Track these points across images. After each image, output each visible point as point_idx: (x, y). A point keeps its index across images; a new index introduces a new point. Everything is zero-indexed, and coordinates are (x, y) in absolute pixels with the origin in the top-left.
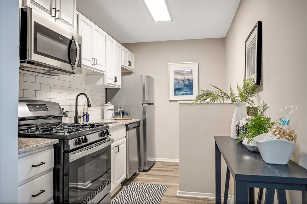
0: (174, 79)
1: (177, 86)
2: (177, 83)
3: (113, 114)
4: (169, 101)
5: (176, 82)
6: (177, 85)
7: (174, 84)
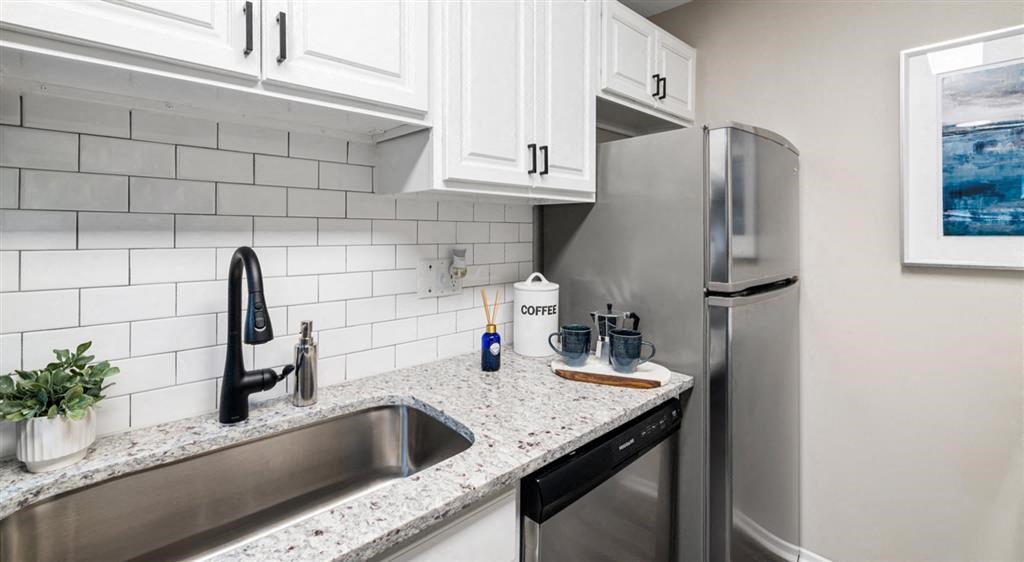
0: (945, 127)
1: (968, 172)
2: (970, 151)
3: (554, 339)
4: (898, 267)
5: (965, 147)
6: (967, 167)
7: (946, 158)
